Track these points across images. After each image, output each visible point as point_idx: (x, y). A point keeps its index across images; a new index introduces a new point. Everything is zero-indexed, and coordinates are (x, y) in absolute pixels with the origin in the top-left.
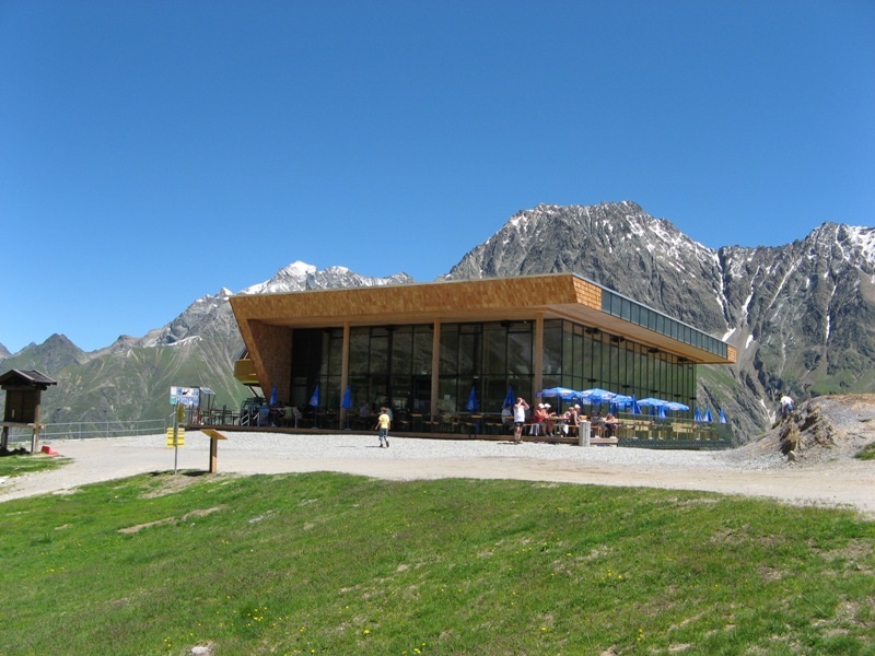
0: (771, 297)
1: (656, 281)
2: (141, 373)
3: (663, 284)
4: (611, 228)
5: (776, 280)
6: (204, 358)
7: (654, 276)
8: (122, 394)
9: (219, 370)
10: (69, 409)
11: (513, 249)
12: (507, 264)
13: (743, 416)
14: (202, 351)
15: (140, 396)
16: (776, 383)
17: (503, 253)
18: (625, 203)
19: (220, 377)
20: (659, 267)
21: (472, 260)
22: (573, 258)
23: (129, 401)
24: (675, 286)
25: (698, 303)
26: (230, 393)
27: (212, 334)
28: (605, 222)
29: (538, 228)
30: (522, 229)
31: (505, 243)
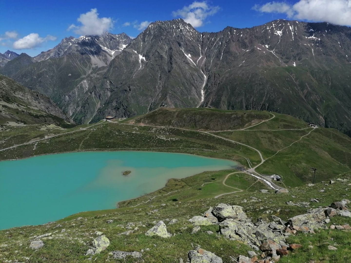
0: (212, 47)
1: (185, 43)
2: (53, 66)
3: (186, 44)
4: (175, 27)
5: (214, 42)
6: (71, 61)
7: (185, 42)
8: (50, 72)
9: (75, 64)
10: (35, 77)
11: (150, 34)
12: (148, 39)
13: (199, 79)
14: (70, 59)
15: (54, 73)
16: (208, 70)
17: (147, 36)
18: (179, 19)
19: (76, 66)
20: (186, 39)
21: (140, 38)
22: (164, 39)
23: (52, 74)
24: (189, 44)
25: (195, 49)
26: (80, 71)
27: (72, 54)
28: (173, 26)
29: (156, 28)
30: (152, 28)
31: (148, 33)
